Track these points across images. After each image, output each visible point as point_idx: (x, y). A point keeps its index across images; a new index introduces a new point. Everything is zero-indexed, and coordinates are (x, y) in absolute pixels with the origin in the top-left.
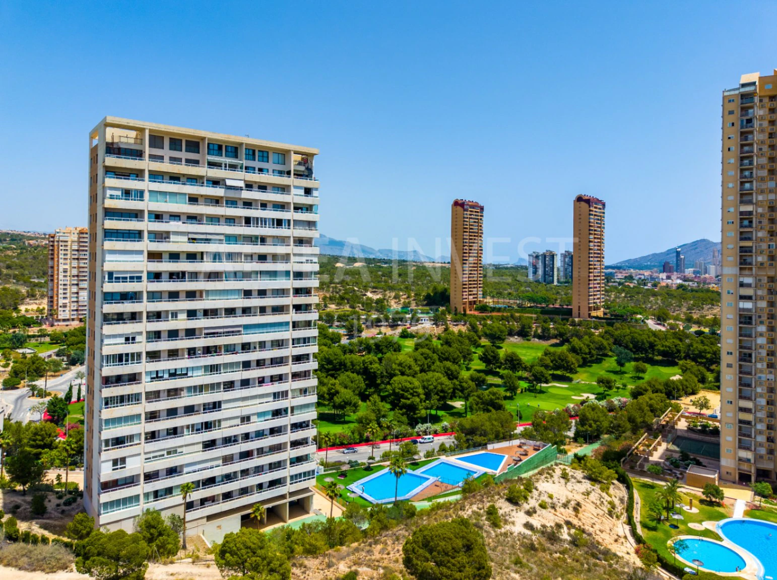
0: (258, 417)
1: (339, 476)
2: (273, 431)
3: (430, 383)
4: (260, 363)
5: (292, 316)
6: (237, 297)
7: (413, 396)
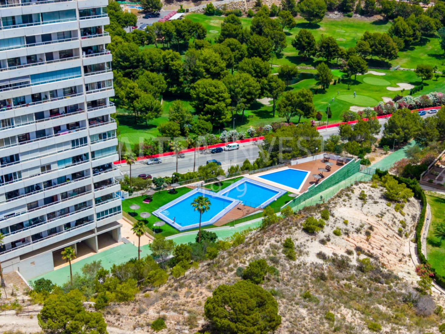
0: (59, 165)
1: (144, 200)
2: (76, 176)
3: (237, 85)
4: (54, 113)
5: (84, 60)
6: (19, 45)
7: (219, 101)
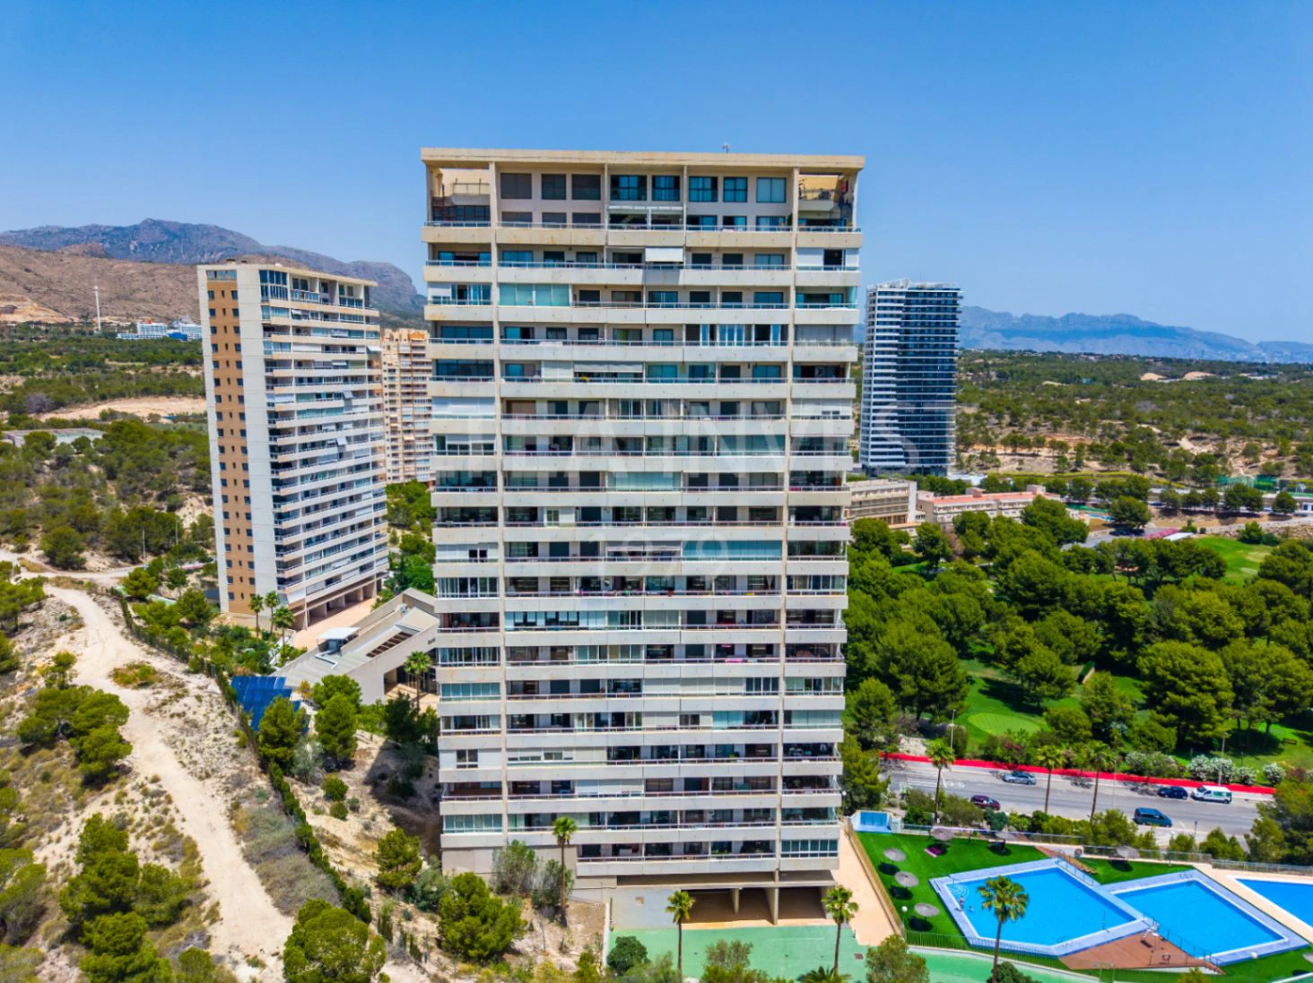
0: (715, 719)
1: (930, 848)
2: (753, 751)
3: (1252, 668)
4: (725, 618)
5: (788, 530)
6: (671, 487)
7: (1203, 691)
